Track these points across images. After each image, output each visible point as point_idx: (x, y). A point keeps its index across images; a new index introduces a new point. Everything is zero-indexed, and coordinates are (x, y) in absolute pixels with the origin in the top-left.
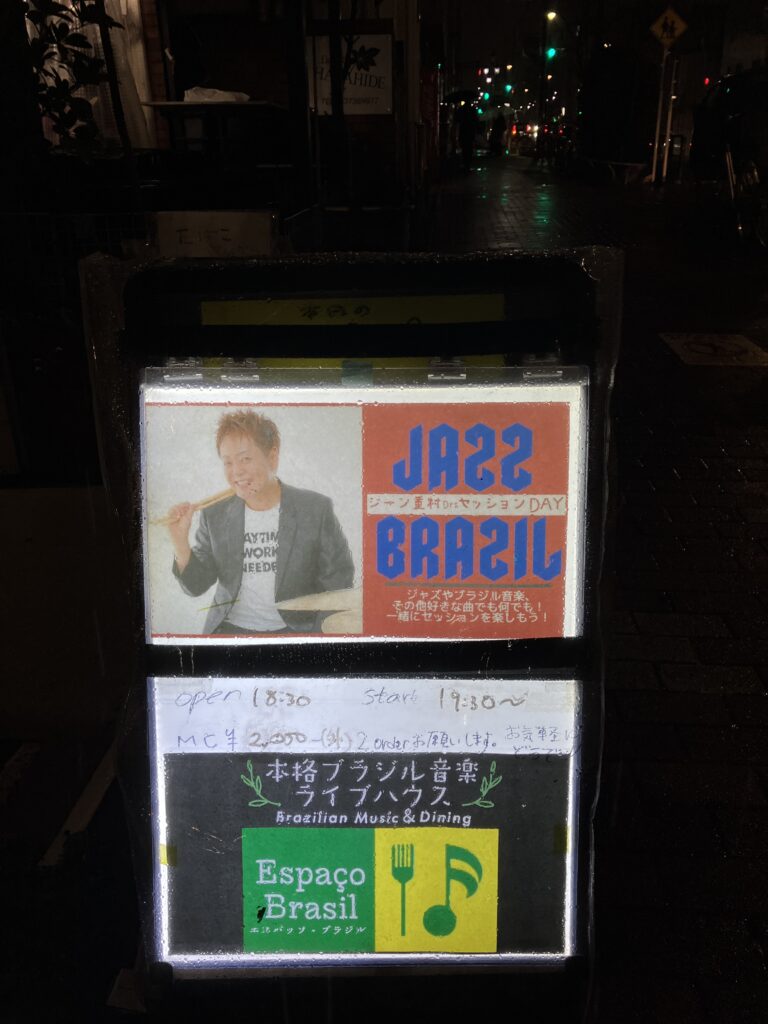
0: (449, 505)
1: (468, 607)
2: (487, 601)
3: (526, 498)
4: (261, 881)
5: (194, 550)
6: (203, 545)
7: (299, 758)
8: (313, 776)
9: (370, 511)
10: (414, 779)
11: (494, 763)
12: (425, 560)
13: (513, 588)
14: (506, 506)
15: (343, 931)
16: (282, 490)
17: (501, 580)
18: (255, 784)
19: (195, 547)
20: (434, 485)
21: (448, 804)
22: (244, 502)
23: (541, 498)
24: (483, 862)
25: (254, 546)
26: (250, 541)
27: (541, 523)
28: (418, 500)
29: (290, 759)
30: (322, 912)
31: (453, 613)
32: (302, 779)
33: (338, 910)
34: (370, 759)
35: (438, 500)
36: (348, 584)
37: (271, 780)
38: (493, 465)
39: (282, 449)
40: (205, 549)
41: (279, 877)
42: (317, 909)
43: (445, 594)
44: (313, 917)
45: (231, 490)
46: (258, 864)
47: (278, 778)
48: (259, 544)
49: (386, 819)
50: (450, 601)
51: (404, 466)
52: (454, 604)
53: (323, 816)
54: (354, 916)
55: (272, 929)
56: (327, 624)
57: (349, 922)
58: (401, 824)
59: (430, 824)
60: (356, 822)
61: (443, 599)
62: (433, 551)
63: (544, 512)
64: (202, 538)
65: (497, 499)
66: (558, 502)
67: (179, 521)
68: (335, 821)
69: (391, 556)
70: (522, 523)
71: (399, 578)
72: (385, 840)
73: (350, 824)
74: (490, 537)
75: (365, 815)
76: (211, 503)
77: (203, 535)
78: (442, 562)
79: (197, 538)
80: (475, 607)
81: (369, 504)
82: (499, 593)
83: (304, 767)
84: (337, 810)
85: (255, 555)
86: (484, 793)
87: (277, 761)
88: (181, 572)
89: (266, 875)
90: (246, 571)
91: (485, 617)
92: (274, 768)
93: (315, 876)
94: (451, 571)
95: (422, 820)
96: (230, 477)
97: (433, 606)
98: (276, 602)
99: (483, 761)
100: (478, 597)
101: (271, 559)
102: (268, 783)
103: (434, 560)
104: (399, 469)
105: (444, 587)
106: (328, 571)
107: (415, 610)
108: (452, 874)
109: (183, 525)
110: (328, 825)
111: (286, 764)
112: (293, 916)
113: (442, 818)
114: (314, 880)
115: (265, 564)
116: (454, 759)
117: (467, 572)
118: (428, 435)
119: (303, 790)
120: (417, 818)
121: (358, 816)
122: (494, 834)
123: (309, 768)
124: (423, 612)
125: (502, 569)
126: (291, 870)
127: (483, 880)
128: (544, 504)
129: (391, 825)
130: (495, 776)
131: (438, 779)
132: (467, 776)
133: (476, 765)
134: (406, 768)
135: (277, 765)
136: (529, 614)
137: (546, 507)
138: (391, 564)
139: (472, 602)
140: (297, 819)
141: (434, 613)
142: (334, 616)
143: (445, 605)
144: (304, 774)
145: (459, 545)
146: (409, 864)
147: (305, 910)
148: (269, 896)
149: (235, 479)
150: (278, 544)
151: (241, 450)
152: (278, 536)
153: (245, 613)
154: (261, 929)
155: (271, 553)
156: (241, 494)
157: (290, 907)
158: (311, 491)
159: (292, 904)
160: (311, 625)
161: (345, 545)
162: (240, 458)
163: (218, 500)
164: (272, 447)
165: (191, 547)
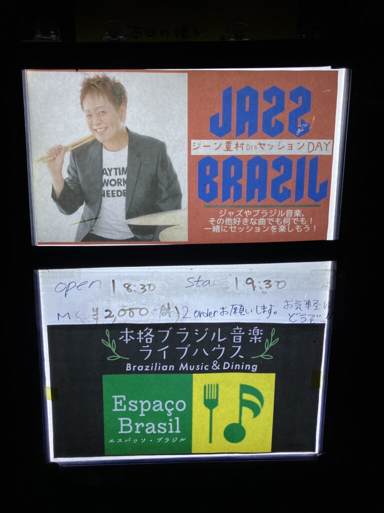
0: (249, 147)
1: (262, 221)
2: (275, 217)
3: (305, 142)
4: (116, 410)
5: (67, 181)
6: (74, 177)
7: (142, 327)
8: (151, 339)
9: (193, 153)
10: (219, 340)
11: (274, 329)
12: (232, 188)
13: (294, 207)
14: (291, 147)
15: (171, 441)
16: (129, 137)
17: (285, 202)
18: (111, 346)
19: (68, 179)
20: (239, 134)
21: (242, 357)
22: (102, 144)
23: (315, 142)
24: (264, 394)
25: (110, 178)
26: (107, 174)
27: (315, 160)
28: (228, 144)
29: (136, 328)
30: (157, 428)
31: (251, 225)
32: (143, 341)
33: (168, 428)
34: (190, 327)
35: (243, 144)
36: (178, 207)
37: (123, 342)
38: (283, 117)
39: (129, 105)
40: (74, 180)
41: (128, 406)
42: (153, 426)
43: (246, 212)
44: (151, 432)
45: (92, 136)
46: (114, 398)
47: (127, 340)
48: (113, 176)
49: (200, 367)
50: (249, 217)
51: (218, 116)
52: (252, 219)
53: (158, 365)
54: (178, 431)
55: (123, 440)
56: (163, 235)
57: (174, 435)
58: (210, 371)
59: (229, 371)
60: (180, 369)
61: (244, 216)
62: (238, 181)
63: (318, 152)
64: (72, 172)
65: (285, 142)
66: (327, 145)
67: (55, 159)
68: (166, 369)
69: (208, 186)
70: (302, 160)
71: (213, 202)
72: (200, 381)
73: (177, 371)
74: (279, 171)
75: (186, 365)
76: (78, 146)
77: (73, 169)
78: (244, 189)
79: (69, 172)
80: (267, 221)
81: (192, 147)
82: (284, 211)
83: (145, 333)
84: (167, 362)
85: (111, 185)
86: (267, 349)
87: (127, 329)
88: (58, 196)
89: (118, 405)
90: (104, 196)
91: (274, 228)
92: (124, 334)
93: (152, 405)
94: (250, 197)
95: (224, 368)
96: (91, 126)
97: (237, 221)
98: (127, 219)
99: (266, 327)
100: (269, 214)
101: (123, 188)
102: (121, 346)
103: (238, 188)
104: (214, 120)
105: (246, 207)
106: (164, 196)
107: (224, 225)
108: (244, 403)
110: (161, 372)
111: (132, 332)
112: (137, 432)
113: (237, 366)
114: (152, 407)
115: (118, 191)
116: (247, 327)
117: (262, 196)
118: (236, 94)
119: (144, 348)
120: (221, 367)
121: (182, 365)
122: (272, 376)
123: (148, 334)
124: (230, 226)
125: (287, 193)
126: (136, 402)
127: (264, 407)
128: (317, 146)
129: (204, 372)
130: (274, 338)
131: (236, 340)
132: (256, 338)
133: (262, 331)
134: (214, 334)
135: (127, 332)
136: (304, 226)
137: (319, 149)
138: (208, 192)
139: (264, 218)
140: (140, 368)
141: (237, 226)
142: (168, 229)
143: (246, 220)
144: (145, 338)
145: (257, 177)
146: (215, 398)
147: (145, 427)
148: (121, 419)
149: (95, 127)
150: (127, 177)
151: (98, 106)
152: (128, 171)
153: (104, 226)
154: (116, 440)
155: (122, 183)
156: (99, 139)
157: (136, 426)
158: (151, 138)
159: (137, 424)
160: (152, 236)
161: (175, 177)
162: (98, 111)
163: (83, 143)
164: (122, 103)
165: (64, 178)
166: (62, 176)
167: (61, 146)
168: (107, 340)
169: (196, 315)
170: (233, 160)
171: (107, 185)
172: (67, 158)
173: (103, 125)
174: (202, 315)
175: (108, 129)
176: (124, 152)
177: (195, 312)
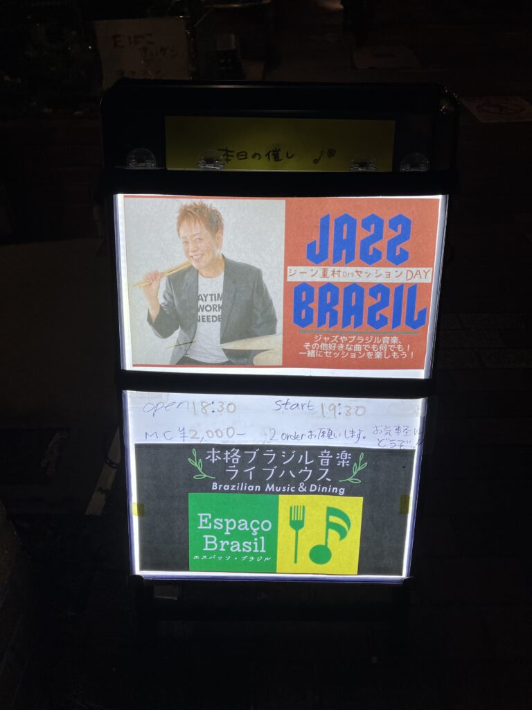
0: (346, 274)
1: (358, 347)
2: (372, 343)
3: (404, 270)
4: (201, 527)
5: (163, 305)
6: (169, 302)
7: (229, 447)
8: (238, 459)
9: (289, 279)
10: (307, 463)
11: (362, 454)
12: (328, 314)
13: (390, 334)
14: (389, 275)
16: (225, 264)
17: (382, 329)
18: (198, 465)
19: (163, 304)
20: (336, 260)
21: (330, 480)
22: (198, 271)
23: (414, 270)
24: (351, 517)
25: (206, 304)
26: (202, 299)
27: (413, 289)
28: (325, 271)
29: (223, 448)
31: (346, 351)
32: (230, 461)
34: (277, 449)
35: (339, 271)
36: (273, 332)
37: (209, 462)
38: (382, 245)
39: (225, 232)
40: (170, 305)
43: (341, 338)
44: (235, 551)
45: (188, 263)
46: (199, 516)
47: (213, 460)
48: (209, 302)
49: (287, 489)
50: (345, 343)
51: (315, 245)
52: (348, 345)
53: (244, 485)
55: (208, 557)
56: (258, 359)
58: (297, 493)
59: (316, 493)
60: (266, 490)
61: (340, 342)
62: (334, 308)
63: (416, 280)
64: (167, 296)
65: (382, 270)
66: (426, 273)
67: (151, 284)
68: (252, 489)
69: (304, 312)
70: (400, 288)
71: (308, 327)
72: (286, 503)
73: (262, 491)
74: (376, 298)
75: (273, 486)
76: (174, 272)
77: (169, 295)
78: (340, 316)
79: (165, 298)
80: (363, 348)
81: (288, 274)
82: (381, 337)
83: (232, 454)
84: (253, 483)
85: (207, 311)
86: (355, 473)
87: (213, 449)
88: (154, 320)
90: (199, 321)
91: (369, 355)
92: (211, 454)
93: (238, 524)
94: (346, 323)
95: (311, 490)
96: (187, 252)
97: (332, 347)
98: (221, 343)
99: (354, 452)
100: (365, 341)
101: (218, 313)
102: (207, 466)
103: (334, 315)
104: (311, 247)
105: (341, 334)
106: (259, 322)
107: (319, 350)
108: (330, 525)
109: (154, 286)
110: (247, 492)
111: (219, 452)
113: (325, 489)
114: (237, 527)
115: (213, 316)
116: (335, 451)
117: (358, 323)
118: (334, 222)
119: (231, 469)
120: (308, 489)
121: (268, 486)
122: (360, 500)
123: (235, 454)
124: (325, 351)
125: (384, 320)
127: (350, 530)
128: (416, 274)
129: (290, 493)
130: (363, 462)
131: (323, 463)
132: (343, 462)
133: (350, 455)
134: (302, 456)
135: (213, 452)
136: (401, 353)
137: (418, 277)
138: (303, 317)
139: (360, 344)
140: (226, 487)
141: (333, 352)
142: (262, 353)
143: (341, 346)
144: (232, 458)
145: (353, 304)
146: (301, 519)
147: (230, 546)
148: (206, 537)
149: (191, 254)
150: (223, 303)
151: (195, 233)
152: (223, 297)
153: (199, 350)
154: (201, 557)
155: (217, 309)
156: (195, 265)
157: (220, 544)
158: (246, 264)
159: (222, 542)
160: (246, 360)
161: (271, 303)
162: (194, 238)
163: (179, 270)
164: (218, 230)
165: (160, 303)
166: (157, 300)
167: (157, 271)
168: (193, 458)
169: (284, 437)
170: (329, 287)
171: (202, 311)
172: (163, 282)
173: (199, 252)
174: (289, 438)
175: (204, 257)
176: (221, 278)
177: (283, 434)
